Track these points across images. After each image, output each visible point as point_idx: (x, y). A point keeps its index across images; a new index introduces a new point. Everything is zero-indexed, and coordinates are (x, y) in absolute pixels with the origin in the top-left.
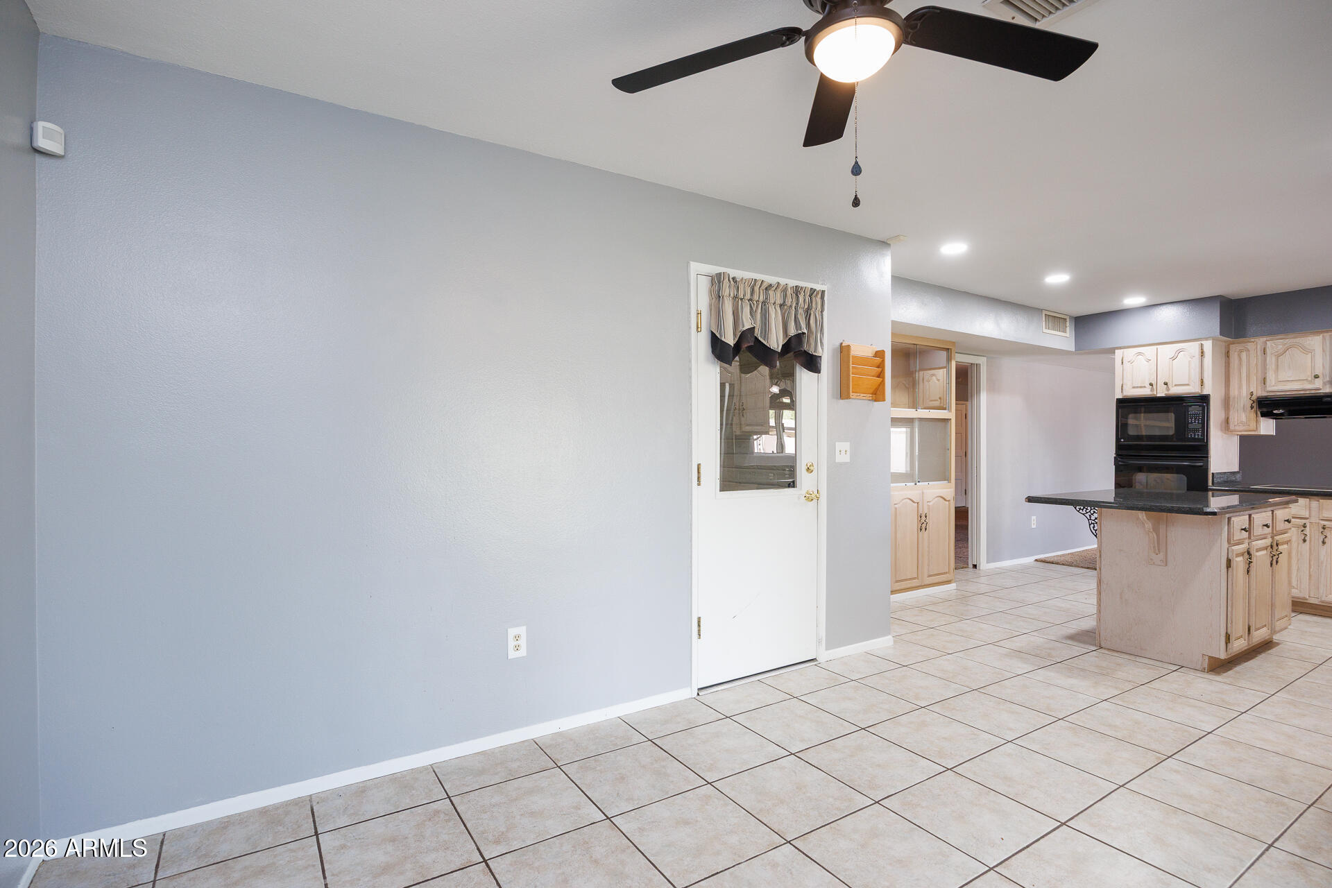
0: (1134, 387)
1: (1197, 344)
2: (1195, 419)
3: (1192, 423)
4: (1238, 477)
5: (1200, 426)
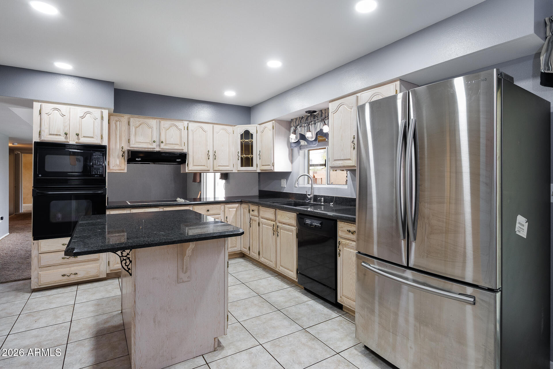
0: (51, 134)
1: (98, 111)
2: (98, 161)
3: (95, 164)
5: (101, 166)
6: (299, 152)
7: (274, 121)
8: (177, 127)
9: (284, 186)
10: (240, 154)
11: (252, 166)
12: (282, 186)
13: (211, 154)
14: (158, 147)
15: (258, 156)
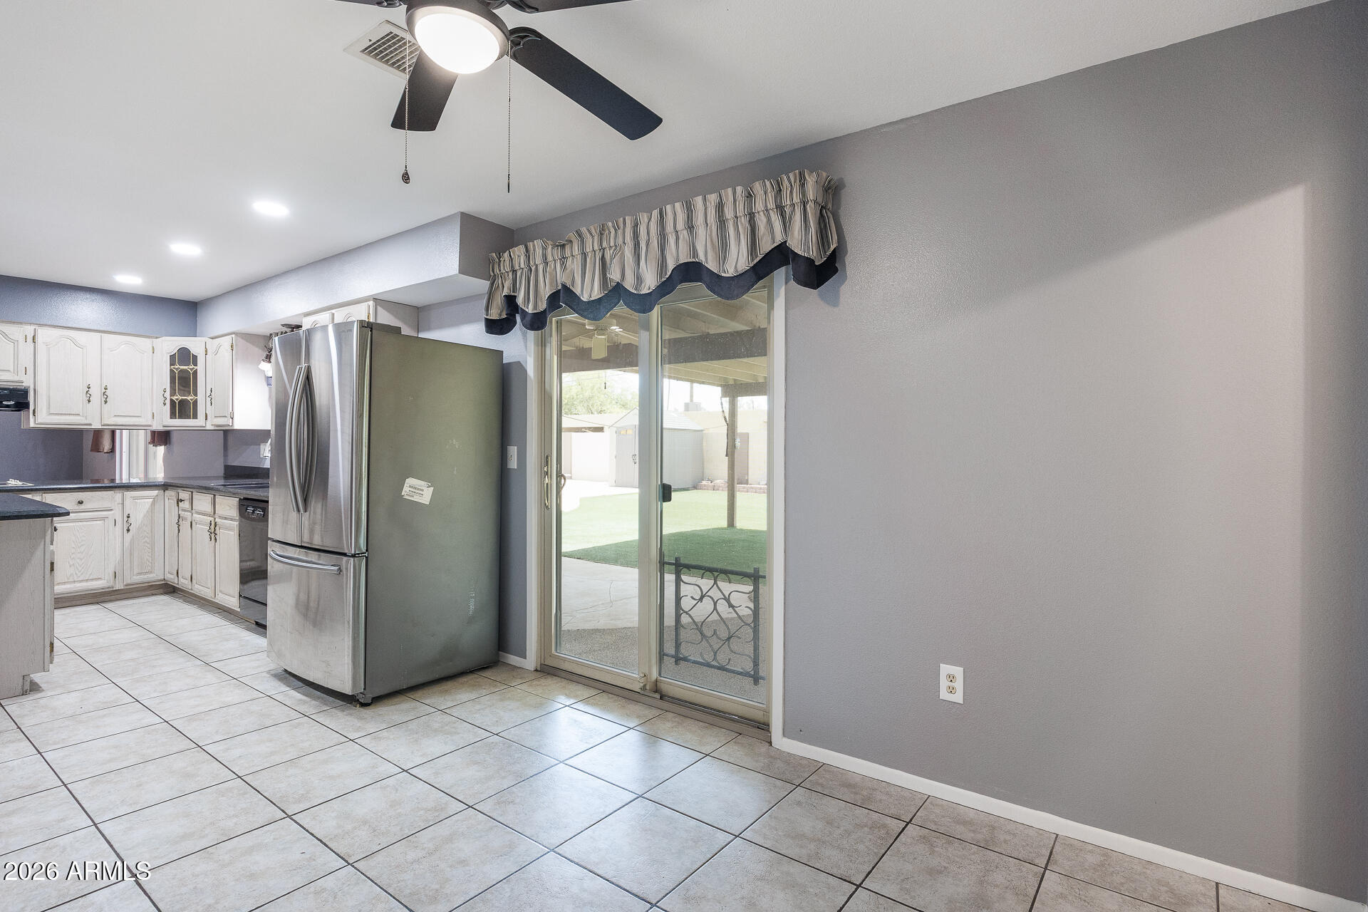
7: (233, 336)
8: (4, 335)
10: (168, 394)
11: (195, 417)
12: (261, 456)
13: (96, 393)
15: (208, 399)
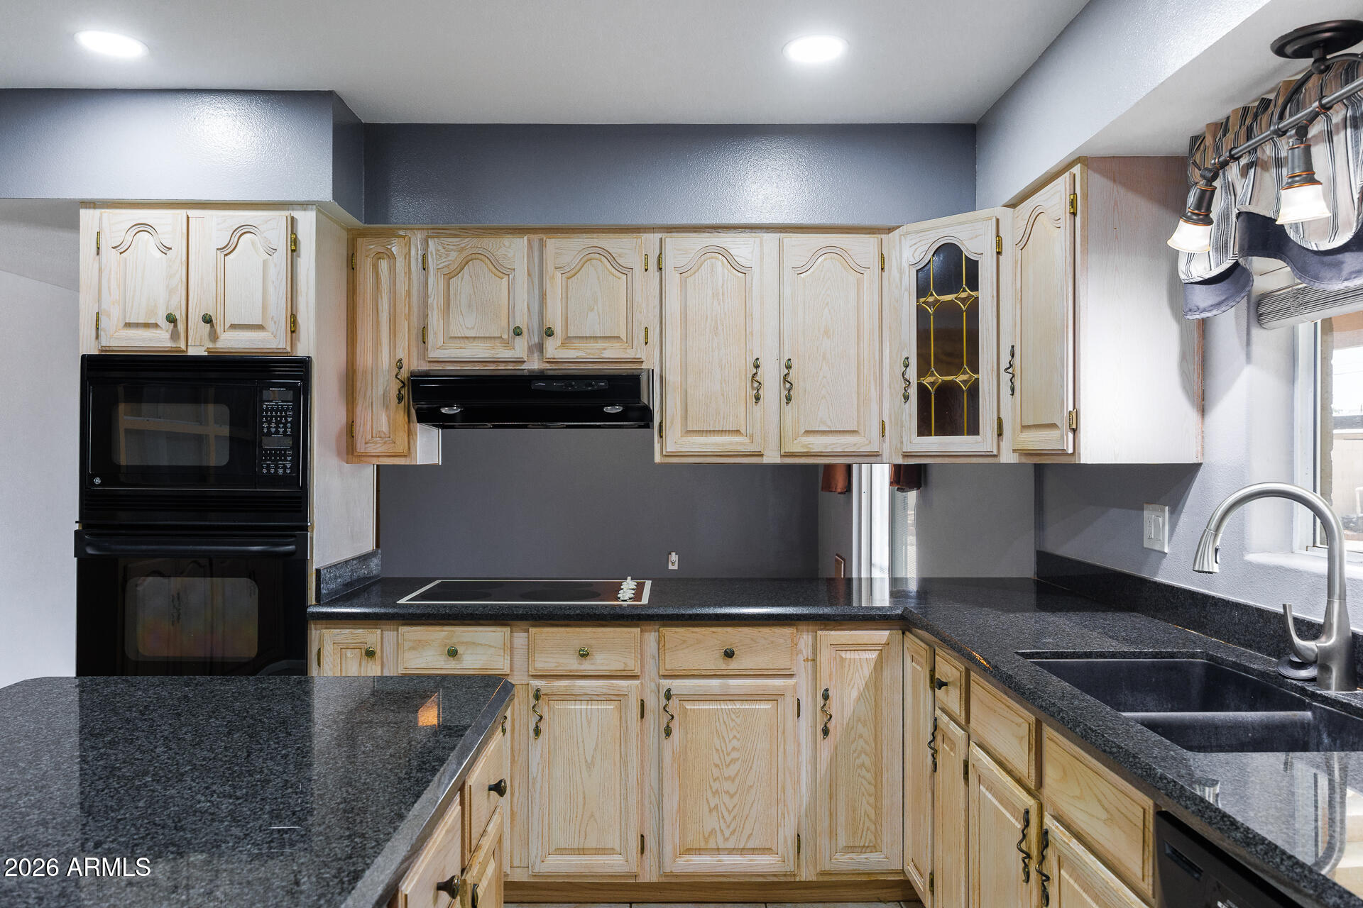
0: (128, 325)
1: (280, 217)
2: (277, 423)
3: (269, 433)
4: (375, 565)
5: (289, 442)
6: (1248, 343)
7: (1075, 171)
8: (612, 259)
9: (1157, 548)
10: (912, 373)
11: (974, 430)
12: (1146, 545)
13: (771, 376)
14: (536, 355)
15: (1005, 378)
